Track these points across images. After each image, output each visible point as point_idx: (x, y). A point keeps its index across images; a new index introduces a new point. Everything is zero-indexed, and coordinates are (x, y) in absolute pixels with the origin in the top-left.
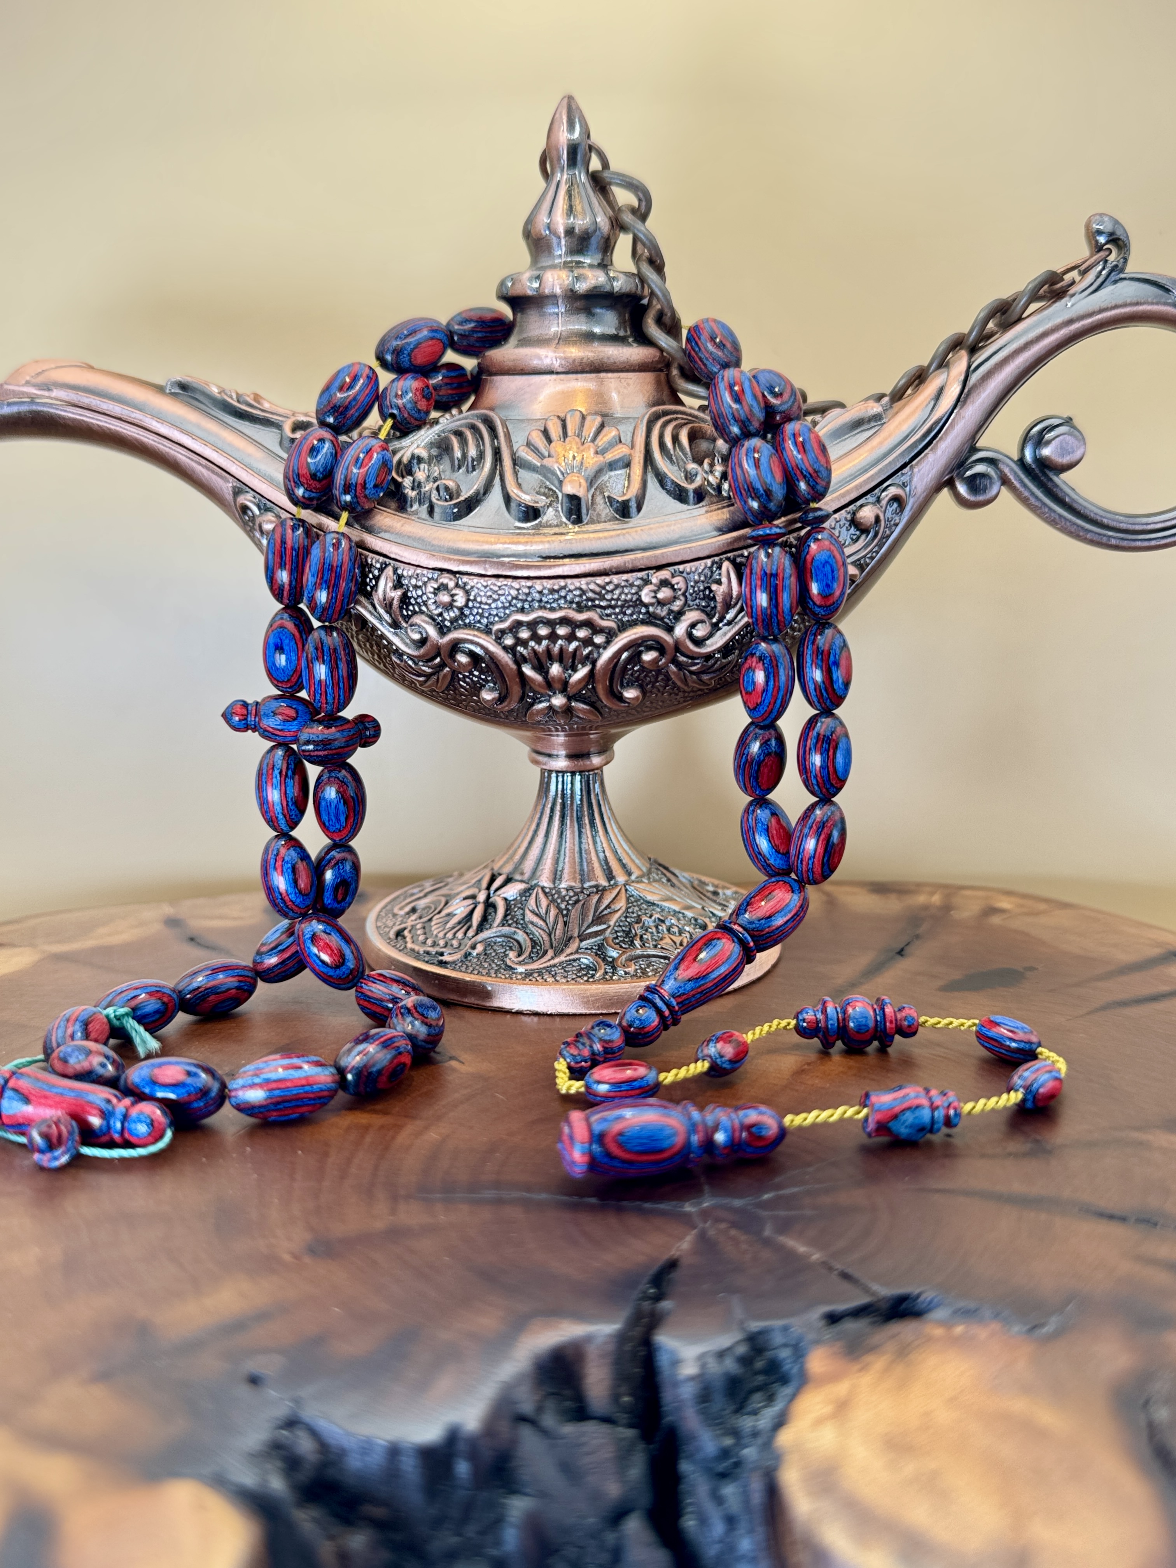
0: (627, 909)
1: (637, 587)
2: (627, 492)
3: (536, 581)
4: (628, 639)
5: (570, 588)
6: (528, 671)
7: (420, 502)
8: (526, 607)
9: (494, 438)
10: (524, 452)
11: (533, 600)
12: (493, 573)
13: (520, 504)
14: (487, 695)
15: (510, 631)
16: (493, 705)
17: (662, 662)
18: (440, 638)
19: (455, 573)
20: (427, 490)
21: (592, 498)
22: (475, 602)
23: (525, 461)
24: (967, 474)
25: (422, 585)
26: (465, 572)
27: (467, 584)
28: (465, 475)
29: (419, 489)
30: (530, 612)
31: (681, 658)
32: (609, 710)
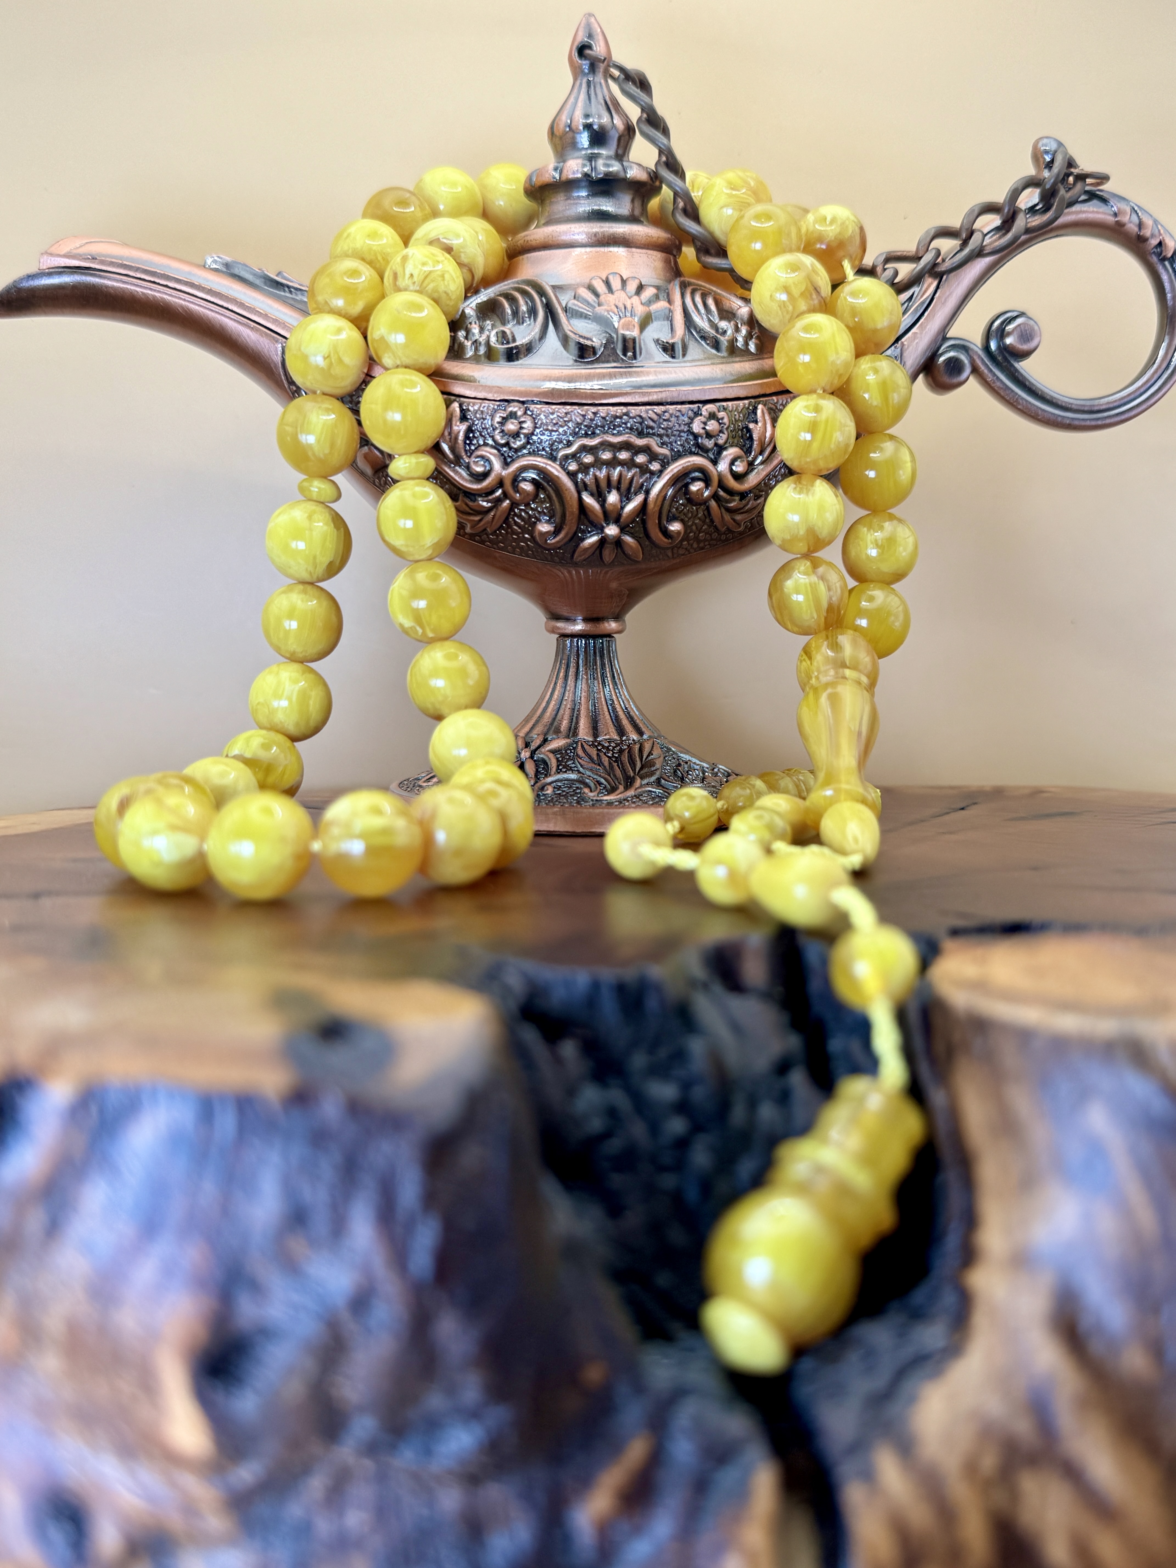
0: (664, 756)
1: (689, 418)
2: (673, 337)
3: (600, 408)
4: (680, 468)
5: (631, 415)
6: (588, 499)
7: (476, 349)
8: (590, 433)
9: (542, 296)
10: (574, 304)
11: (597, 426)
12: (560, 401)
13: (579, 343)
14: (544, 527)
15: (574, 456)
16: (546, 540)
17: (706, 494)
18: (504, 469)
19: (523, 403)
20: (483, 339)
21: (644, 340)
22: (542, 429)
23: (577, 311)
24: (942, 359)
25: (488, 417)
26: (533, 401)
27: (535, 413)
28: (517, 327)
29: (474, 339)
30: (594, 437)
31: (721, 493)
32: (652, 548)
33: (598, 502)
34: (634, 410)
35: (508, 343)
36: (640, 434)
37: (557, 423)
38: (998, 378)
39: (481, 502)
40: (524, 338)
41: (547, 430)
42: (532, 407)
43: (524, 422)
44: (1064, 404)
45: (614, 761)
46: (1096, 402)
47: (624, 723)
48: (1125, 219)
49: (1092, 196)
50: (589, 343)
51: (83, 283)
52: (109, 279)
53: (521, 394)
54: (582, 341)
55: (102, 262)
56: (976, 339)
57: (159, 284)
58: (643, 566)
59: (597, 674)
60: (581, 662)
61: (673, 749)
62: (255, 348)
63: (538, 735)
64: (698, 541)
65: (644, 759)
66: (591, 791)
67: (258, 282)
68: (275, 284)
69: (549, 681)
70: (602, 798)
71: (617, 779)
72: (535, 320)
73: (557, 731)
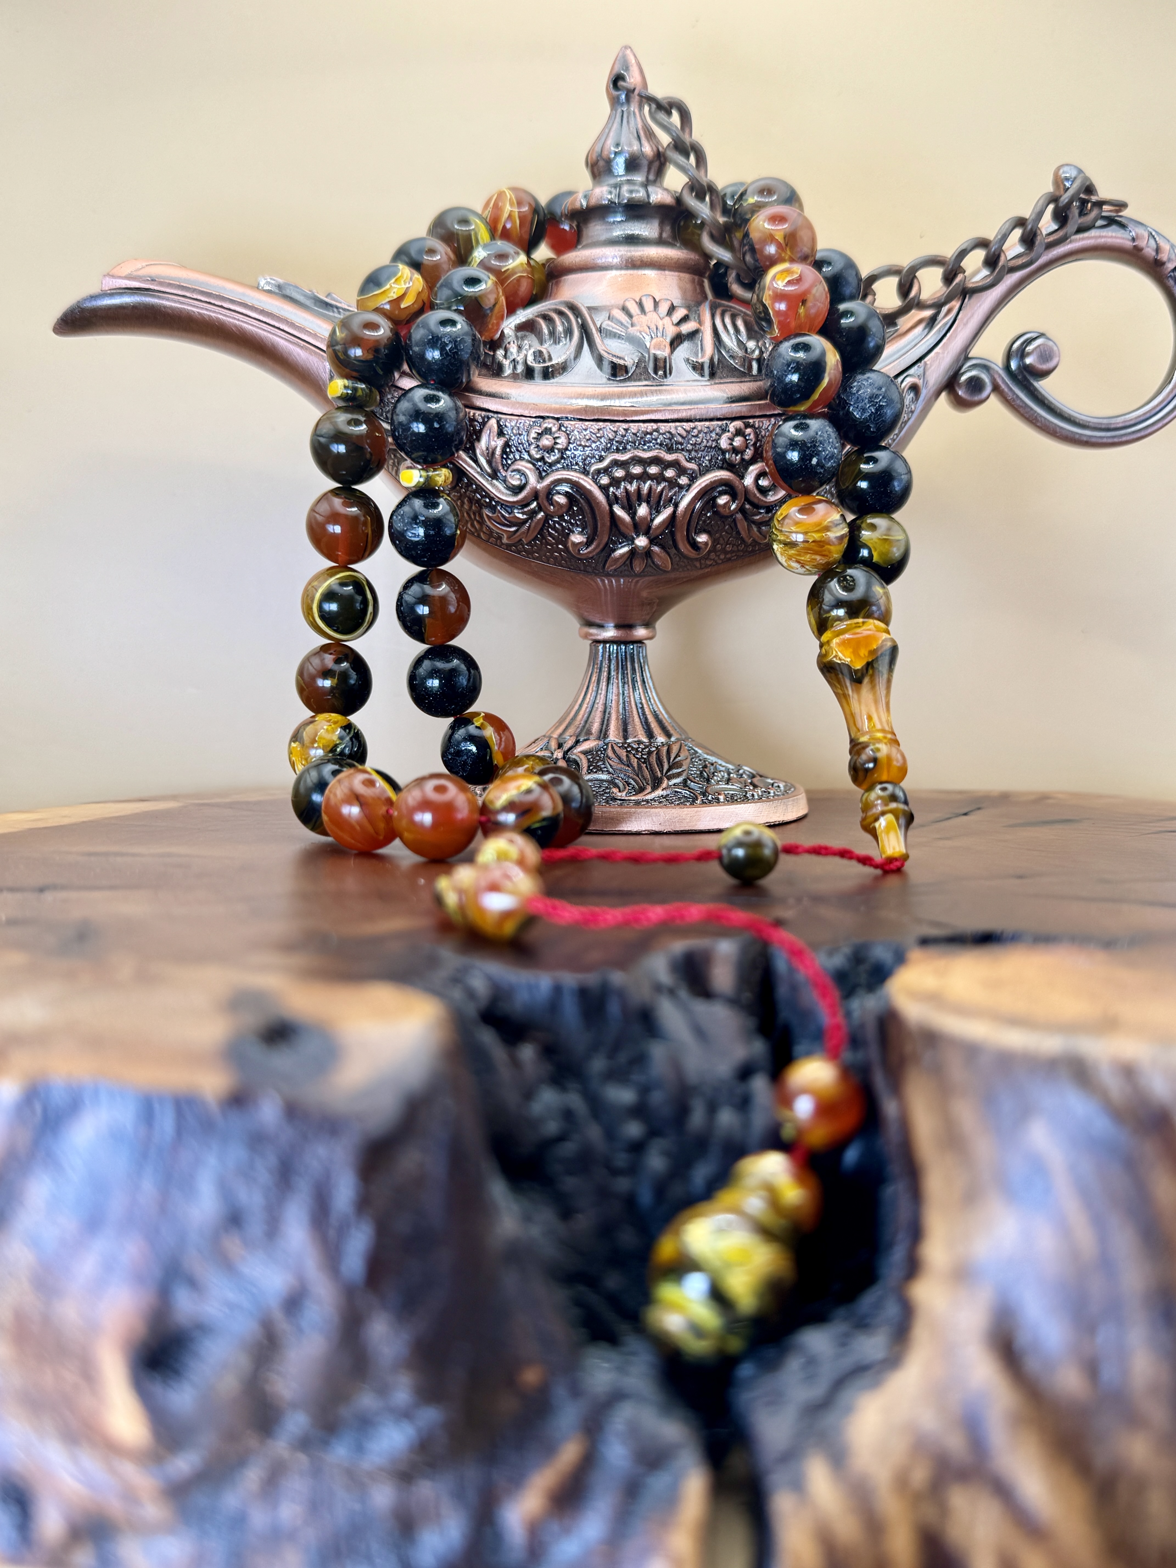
0: (691, 759)
1: (717, 434)
2: (703, 356)
3: (631, 424)
4: (708, 482)
5: (661, 431)
6: (619, 511)
7: (515, 368)
8: (621, 448)
9: (577, 317)
10: (608, 325)
11: (628, 442)
12: (593, 418)
13: (612, 362)
14: (576, 538)
15: (606, 471)
16: (579, 551)
17: (733, 507)
18: (538, 482)
19: (558, 419)
20: (520, 359)
21: (675, 360)
22: (575, 445)
23: (611, 331)
24: (964, 378)
25: (524, 433)
26: (567, 418)
27: (568, 429)
28: (554, 346)
29: (512, 358)
30: (626, 452)
31: (747, 506)
32: (680, 558)
33: (629, 515)
34: (663, 427)
35: (544, 361)
36: (670, 450)
37: (590, 439)
38: (1018, 396)
39: (517, 515)
40: (560, 356)
41: (580, 445)
42: (566, 423)
43: (558, 437)
44: (1081, 422)
45: (643, 763)
46: (1113, 421)
47: (653, 726)
48: (1142, 243)
49: (1111, 222)
50: (621, 362)
51: (143, 304)
52: (168, 299)
53: (556, 411)
54: (615, 360)
55: (161, 284)
56: (997, 359)
57: (214, 305)
58: (673, 575)
59: (628, 678)
60: (612, 667)
61: (700, 751)
62: (304, 366)
63: (571, 736)
64: (726, 553)
65: (671, 761)
66: (620, 791)
67: (308, 303)
68: (324, 305)
69: (582, 685)
70: (629, 798)
71: (645, 779)
72: (570, 340)
73: (589, 733)
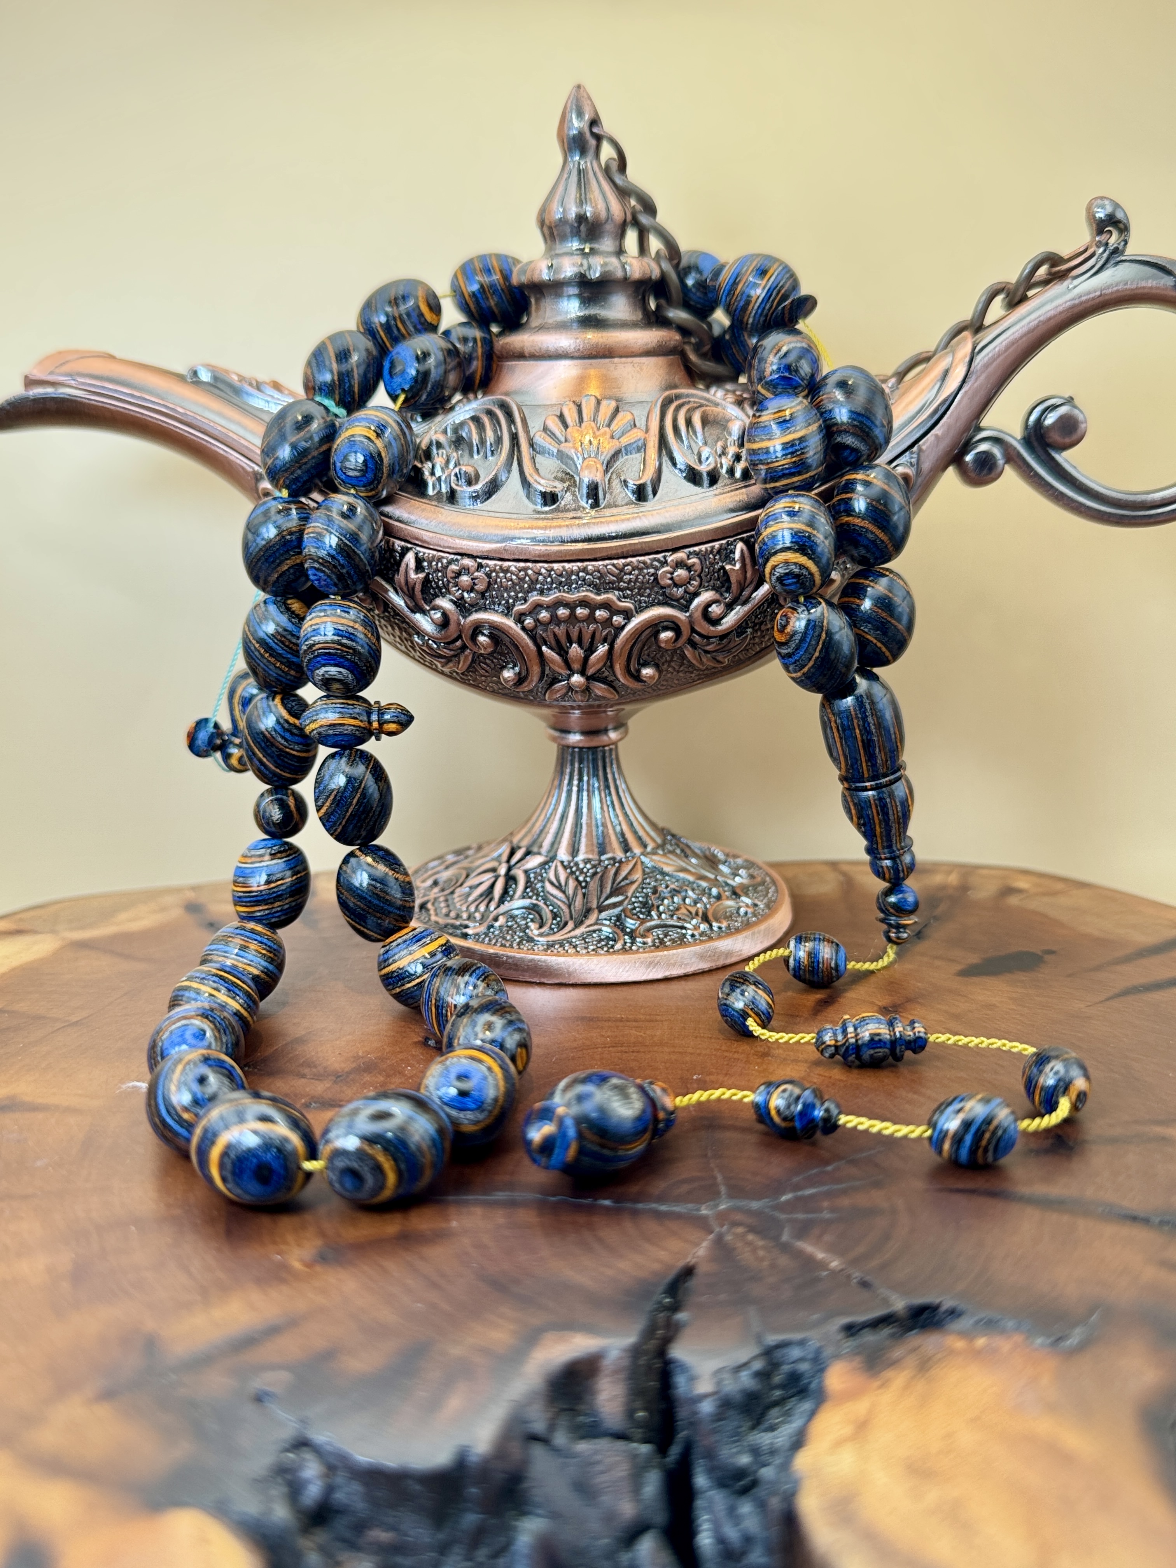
0: (644, 879)
1: (654, 569)
2: (643, 474)
3: (555, 564)
4: (646, 619)
5: (589, 571)
6: (548, 652)
7: (439, 488)
8: (544, 589)
9: (509, 424)
10: (540, 438)
11: (552, 583)
12: (512, 558)
13: (541, 490)
14: (509, 674)
15: (529, 613)
16: (513, 685)
18: (460, 622)
19: (476, 558)
20: (445, 477)
21: (608, 483)
22: (495, 585)
23: (542, 446)
24: (971, 455)
25: (442, 570)
26: (485, 557)
27: (487, 569)
29: (437, 476)
30: (550, 594)
32: (626, 688)
33: (560, 655)
34: (590, 566)
36: (600, 590)
37: (511, 579)
40: (487, 476)
41: (501, 586)
42: (484, 562)
43: (476, 578)
50: (547, 490)
56: (1013, 429)
58: (623, 700)
64: (679, 679)
72: (500, 454)
